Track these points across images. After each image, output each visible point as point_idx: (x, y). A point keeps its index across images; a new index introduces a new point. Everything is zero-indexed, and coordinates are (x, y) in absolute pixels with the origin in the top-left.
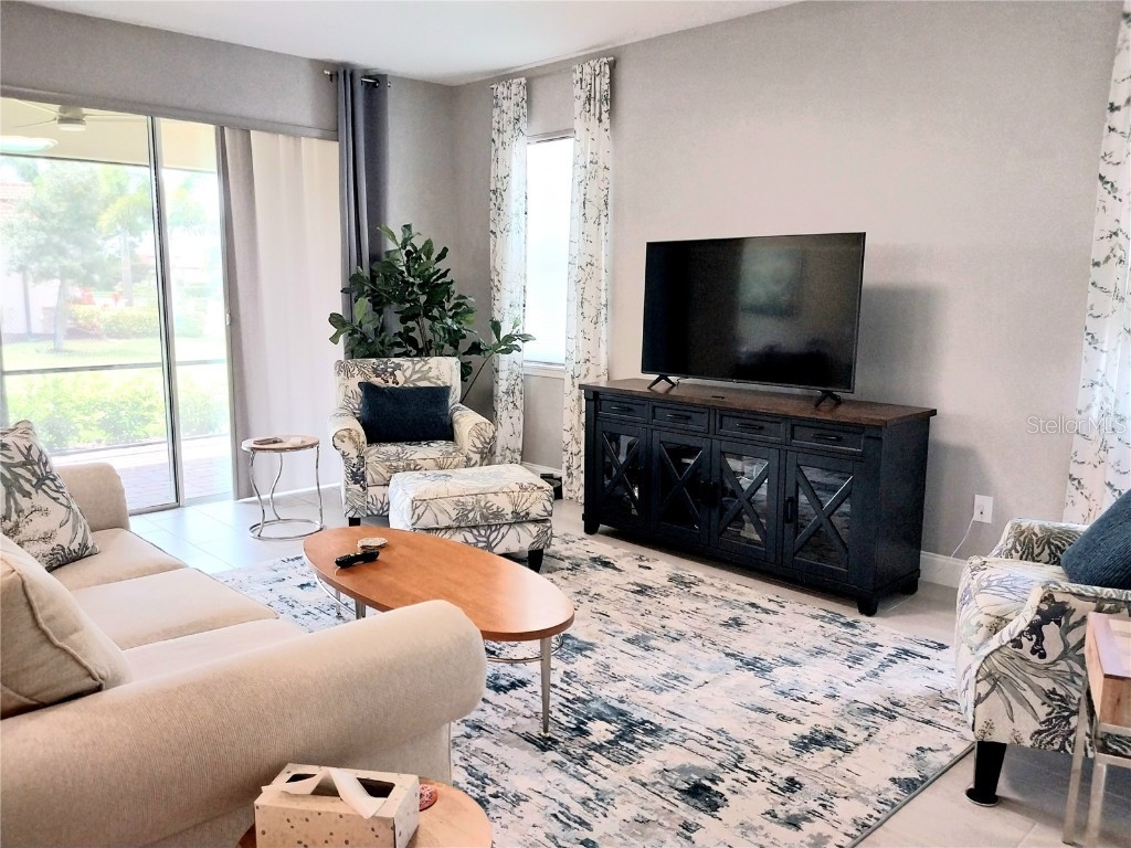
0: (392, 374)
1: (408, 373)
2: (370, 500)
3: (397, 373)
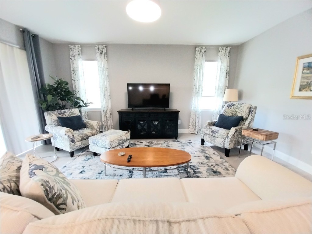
0: (64, 114)
1: (68, 113)
2: (77, 146)
3: (65, 113)
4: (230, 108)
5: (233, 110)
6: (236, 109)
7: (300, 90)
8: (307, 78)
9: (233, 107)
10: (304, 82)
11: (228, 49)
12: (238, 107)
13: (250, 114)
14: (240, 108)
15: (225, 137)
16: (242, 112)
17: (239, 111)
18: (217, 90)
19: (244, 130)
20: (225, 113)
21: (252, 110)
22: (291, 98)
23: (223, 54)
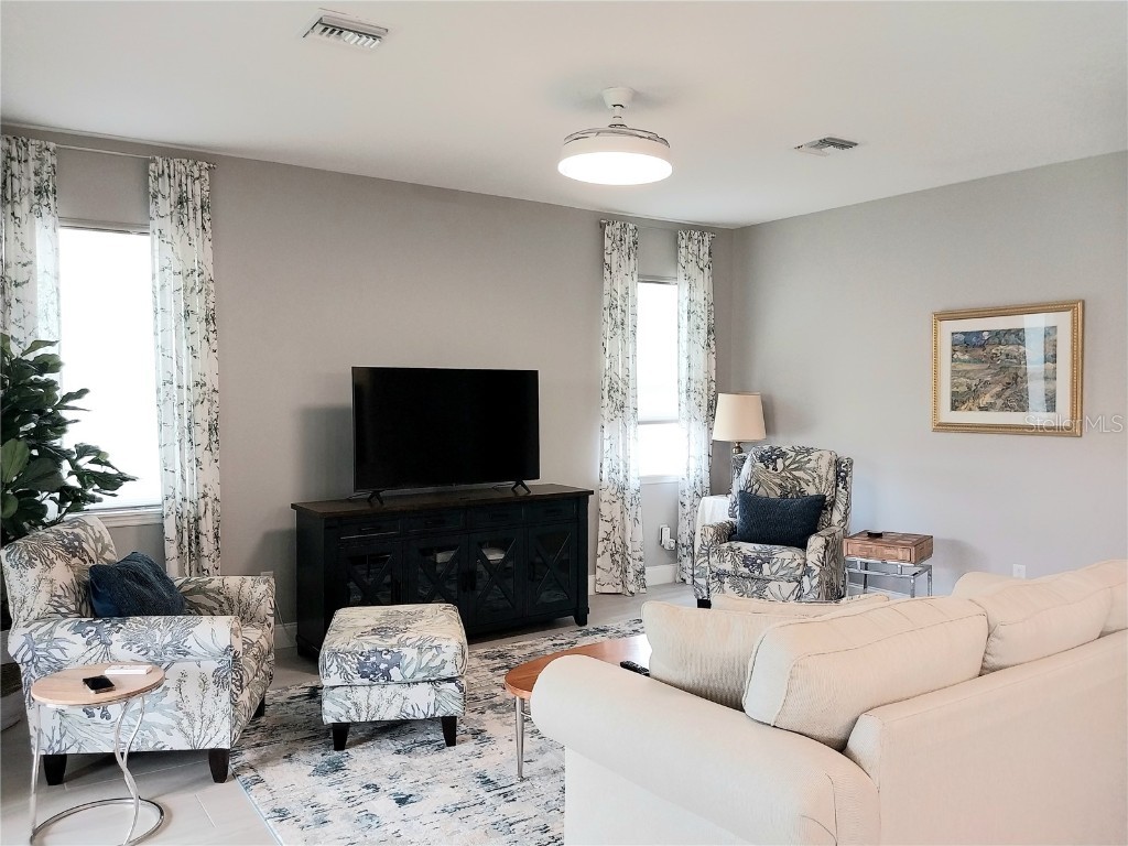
4: (771, 467)
5: (783, 474)
6: (795, 469)
7: (954, 408)
8: (965, 374)
9: (780, 461)
10: (961, 385)
11: (706, 239)
12: (798, 462)
13: (841, 485)
14: (808, 466)
15: (799, 572)
16: (817, 480)
17: (807, 477)
18: (684, 395)
19: (848, 540)
20: (756, 487)
21: (843, 471)
22: (934, 430)
23: (694, 259)
